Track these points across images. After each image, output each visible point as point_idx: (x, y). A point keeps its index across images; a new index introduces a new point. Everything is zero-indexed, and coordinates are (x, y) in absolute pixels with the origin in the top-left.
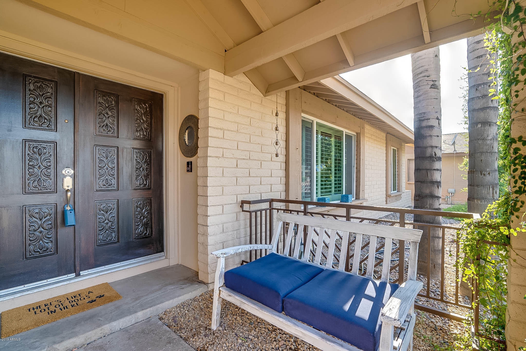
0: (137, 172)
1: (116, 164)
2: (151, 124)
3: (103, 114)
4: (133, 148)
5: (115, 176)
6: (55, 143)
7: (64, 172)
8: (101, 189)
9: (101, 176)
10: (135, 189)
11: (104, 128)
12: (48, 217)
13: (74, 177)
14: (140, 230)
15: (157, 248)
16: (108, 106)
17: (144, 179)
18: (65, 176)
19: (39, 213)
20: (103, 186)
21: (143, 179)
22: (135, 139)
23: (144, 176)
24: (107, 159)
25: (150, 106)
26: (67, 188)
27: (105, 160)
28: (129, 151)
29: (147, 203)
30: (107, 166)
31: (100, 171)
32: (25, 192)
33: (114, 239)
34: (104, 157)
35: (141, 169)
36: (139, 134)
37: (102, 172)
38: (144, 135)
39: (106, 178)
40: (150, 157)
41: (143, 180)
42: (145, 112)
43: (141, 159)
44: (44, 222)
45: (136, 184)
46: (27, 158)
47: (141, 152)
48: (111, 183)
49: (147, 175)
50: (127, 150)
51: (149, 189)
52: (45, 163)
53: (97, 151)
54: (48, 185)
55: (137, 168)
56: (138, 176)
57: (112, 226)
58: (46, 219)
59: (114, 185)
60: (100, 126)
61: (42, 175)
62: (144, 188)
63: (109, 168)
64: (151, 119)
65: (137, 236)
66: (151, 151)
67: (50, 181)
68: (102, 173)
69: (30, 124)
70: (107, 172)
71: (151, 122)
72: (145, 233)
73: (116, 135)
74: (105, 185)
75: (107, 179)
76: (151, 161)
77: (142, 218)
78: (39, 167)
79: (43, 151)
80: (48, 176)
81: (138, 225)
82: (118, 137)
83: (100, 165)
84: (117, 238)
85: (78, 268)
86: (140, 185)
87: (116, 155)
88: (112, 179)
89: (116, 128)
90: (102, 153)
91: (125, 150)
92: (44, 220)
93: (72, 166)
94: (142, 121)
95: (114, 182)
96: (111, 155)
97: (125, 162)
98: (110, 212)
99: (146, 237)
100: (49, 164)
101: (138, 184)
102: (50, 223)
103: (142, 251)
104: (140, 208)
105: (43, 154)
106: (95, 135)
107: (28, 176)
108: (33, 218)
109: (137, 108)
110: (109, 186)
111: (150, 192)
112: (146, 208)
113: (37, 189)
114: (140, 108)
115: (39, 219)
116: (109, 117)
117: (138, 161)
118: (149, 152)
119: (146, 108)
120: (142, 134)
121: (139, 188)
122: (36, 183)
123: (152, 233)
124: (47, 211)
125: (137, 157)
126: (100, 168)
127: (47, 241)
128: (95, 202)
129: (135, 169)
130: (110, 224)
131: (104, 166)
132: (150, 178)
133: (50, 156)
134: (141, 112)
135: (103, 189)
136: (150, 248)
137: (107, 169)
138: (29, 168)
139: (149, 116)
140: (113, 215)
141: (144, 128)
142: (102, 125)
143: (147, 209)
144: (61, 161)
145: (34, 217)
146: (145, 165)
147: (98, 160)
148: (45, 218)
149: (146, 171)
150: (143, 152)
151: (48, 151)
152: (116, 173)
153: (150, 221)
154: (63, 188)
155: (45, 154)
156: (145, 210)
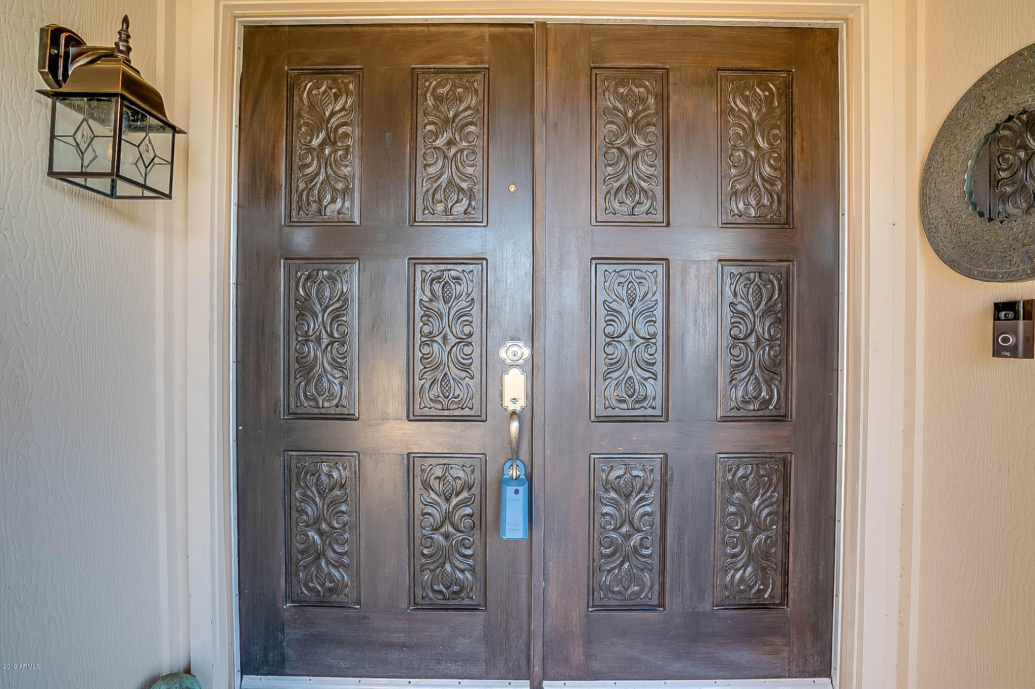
0: (735, 352)
1: (659, 324)
2: (789, 158)
3: (618, 148)
4: (720, 260)
5: (658, 368)
6: (485, 262)
7: (502, 354)
8: (610, 412)
9: (614, 365)
10: (725, 419)
11: (622, 195)
12: (465, 494)
13: (533, 370)
14: (742, 576)
15: (805, 657)
16: (635, 116)
17: (761, 379)
18: (506, 367)
19: (442, 479)
20: (615, 404)
21: (756, 378)
22: (726, 225)
23: (763, 368)
24: (631, 306)
25: (787, 90)
26: (511, 407)
27: (624, 311)
28: (705, 271)
29: (769, 476)
30: (630, 330)
31: (609, 350)
32: (412, 416)
33: (650, 595)
34: (623, 300)
35: (752, 340)
36: (741, 206)
37: (617, 351)
38: (764, 206)
39: (627, 376)
40: (786, 290)
41: (759, 383)
42: (765, 115)
43: (748, 301)
44: (454, 508)
45: (731, 399)
46: (419, 312)
47: (752, 275)
48: (643, 393)
49: (774, 365)
50: (698, 270)
51: (780, 418)
52: (457, 329)
53: (601, 278)
54: (465, 396)
55: (735, 338)
56: (737, 368)
57: (642, 546)
58: (460, 497)
59: (654, 399)
60: (609, 192)
61: (451, 364)
62: (760, 413)
63: (637, 338)
64: (789, 139)
65: (728, 597)
66: (788, 268)
67: (471, 382)
68: (617, 355)
69: (426, 212)
70: (630, 352)
71: (787, 153)
72: (759, 590)
73: (659, 217)
74: (624, 401)
75: (630, 378)
76: (788, 305)
77: (750, 529)
78: (445, 338)
79: (454, 288)
80: (465, 368)
81: (735, 556)
82: (668, 225)
83: (609, 330)
84: (657, 593)
85: (537, 669)
86: (746, 402)
87: (660, 289)
88: (646, 379)
89: (659, 191)
90: (616, 286)
91: (692, 271)
92: (454, 501)
93: (527, 335)
94: (753, 153)
95: (653, 388)
96: (643, 290)
97: (691, 313)
98: (639, 496)
99: (764, 607)
100: (467, 330)
101: (739, 399)
102: (468, 511)
103: (743, 655)
104: (745, 493)
105: (453, 298)
106: (594, 223)
107: (419, 367)
108: (431, 492)
109: (735, 103)
110: (637, 402)
111: (783, 430)
112: (765, 493)
113: (440, 407)
114: (746, 102)
115: (443, 496)
116: (636, 156)
117: (740, 307)
118: (784, 271)
119: (769, 100)
120: (753, 203)
121: (742, 413)
122: (436, 390)
123: (785, 595)
124: (461, 474)
125: (735, 295)
126: (608, 340)
127: (462, 566)
128: (593, 456)
129: (727, 341)
130: (637, 538)
131: (623, 330)
132: (784, 374)
133: (470, 305)
134: (749, 116)
135: (617, 412)
136: (775, 652)
137: (631, 342)
138: (422, 342)
139: (778, 128)
140: (648, 509)
141: (762, 178)
142: (616, 185)
143: (771, 497)
144: (498, 320)
145: (433, 490)
146: (767, 324)
147: (602, 312)
148: (457, 495)
149: (771, 348)
150: (760, 273)
151: (465, 290)
152: (659, 357)
153: (779, 546)
154: (502, 405)
155: (458, 297)
156: (763, 502)
